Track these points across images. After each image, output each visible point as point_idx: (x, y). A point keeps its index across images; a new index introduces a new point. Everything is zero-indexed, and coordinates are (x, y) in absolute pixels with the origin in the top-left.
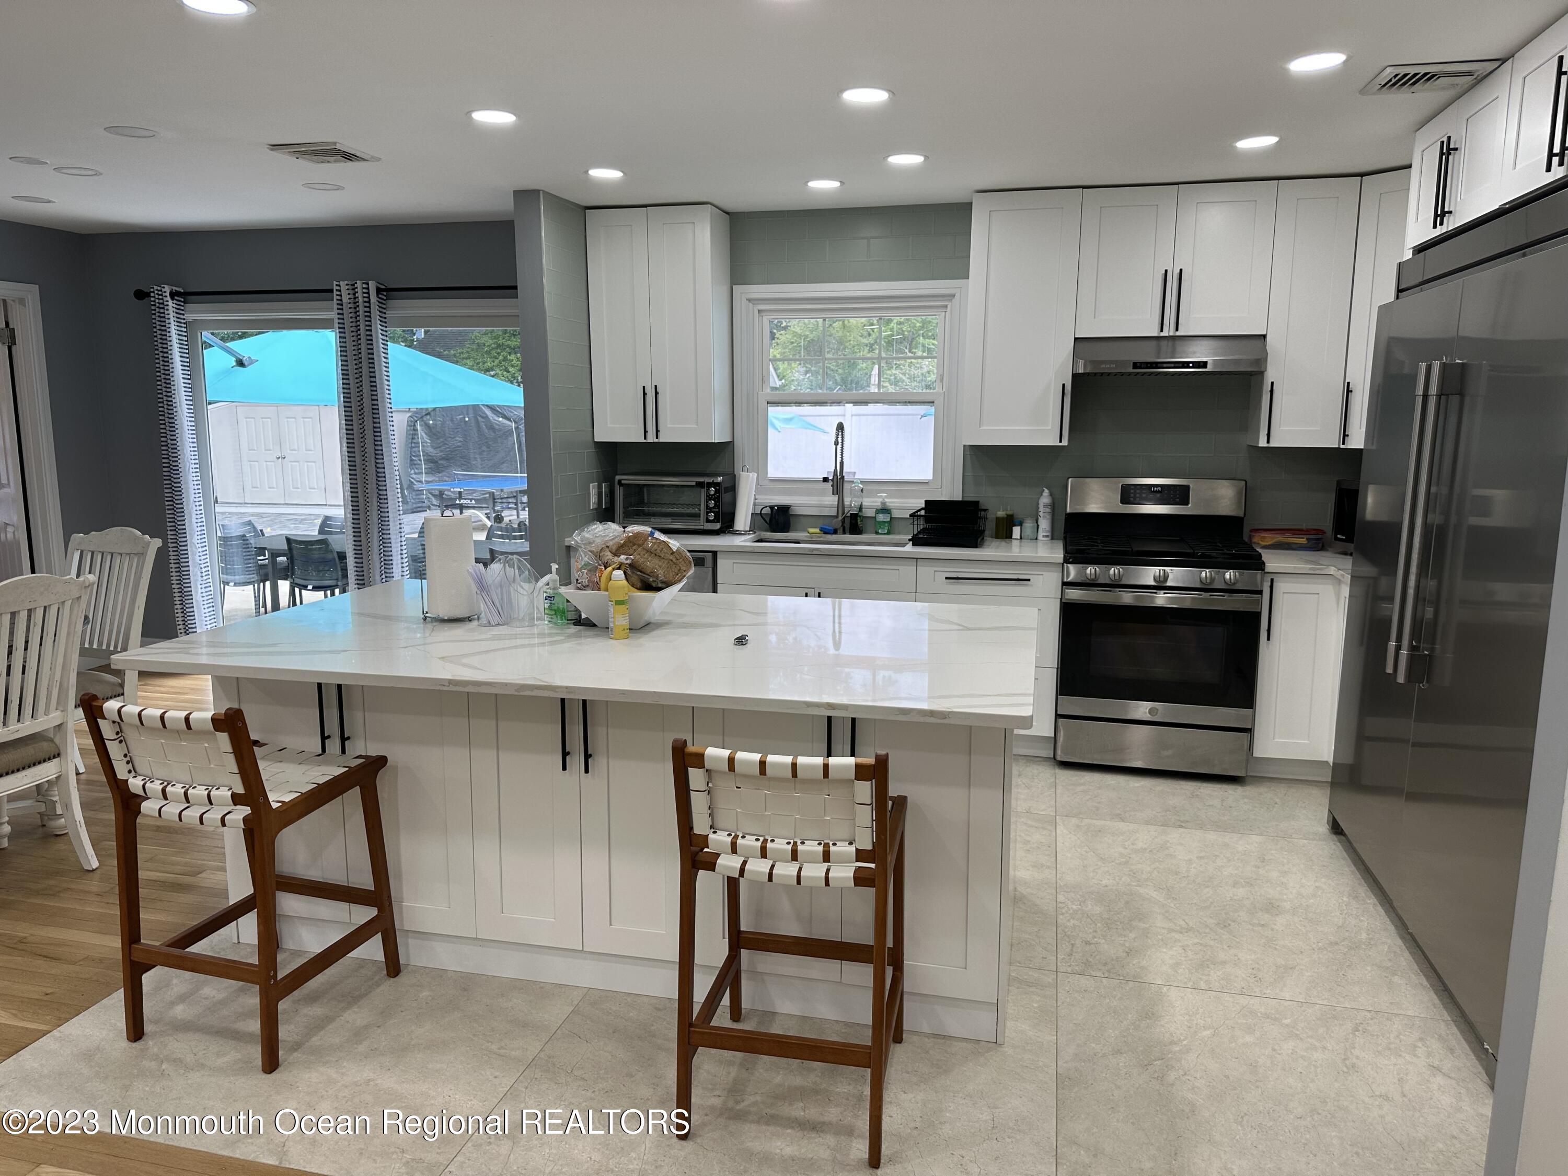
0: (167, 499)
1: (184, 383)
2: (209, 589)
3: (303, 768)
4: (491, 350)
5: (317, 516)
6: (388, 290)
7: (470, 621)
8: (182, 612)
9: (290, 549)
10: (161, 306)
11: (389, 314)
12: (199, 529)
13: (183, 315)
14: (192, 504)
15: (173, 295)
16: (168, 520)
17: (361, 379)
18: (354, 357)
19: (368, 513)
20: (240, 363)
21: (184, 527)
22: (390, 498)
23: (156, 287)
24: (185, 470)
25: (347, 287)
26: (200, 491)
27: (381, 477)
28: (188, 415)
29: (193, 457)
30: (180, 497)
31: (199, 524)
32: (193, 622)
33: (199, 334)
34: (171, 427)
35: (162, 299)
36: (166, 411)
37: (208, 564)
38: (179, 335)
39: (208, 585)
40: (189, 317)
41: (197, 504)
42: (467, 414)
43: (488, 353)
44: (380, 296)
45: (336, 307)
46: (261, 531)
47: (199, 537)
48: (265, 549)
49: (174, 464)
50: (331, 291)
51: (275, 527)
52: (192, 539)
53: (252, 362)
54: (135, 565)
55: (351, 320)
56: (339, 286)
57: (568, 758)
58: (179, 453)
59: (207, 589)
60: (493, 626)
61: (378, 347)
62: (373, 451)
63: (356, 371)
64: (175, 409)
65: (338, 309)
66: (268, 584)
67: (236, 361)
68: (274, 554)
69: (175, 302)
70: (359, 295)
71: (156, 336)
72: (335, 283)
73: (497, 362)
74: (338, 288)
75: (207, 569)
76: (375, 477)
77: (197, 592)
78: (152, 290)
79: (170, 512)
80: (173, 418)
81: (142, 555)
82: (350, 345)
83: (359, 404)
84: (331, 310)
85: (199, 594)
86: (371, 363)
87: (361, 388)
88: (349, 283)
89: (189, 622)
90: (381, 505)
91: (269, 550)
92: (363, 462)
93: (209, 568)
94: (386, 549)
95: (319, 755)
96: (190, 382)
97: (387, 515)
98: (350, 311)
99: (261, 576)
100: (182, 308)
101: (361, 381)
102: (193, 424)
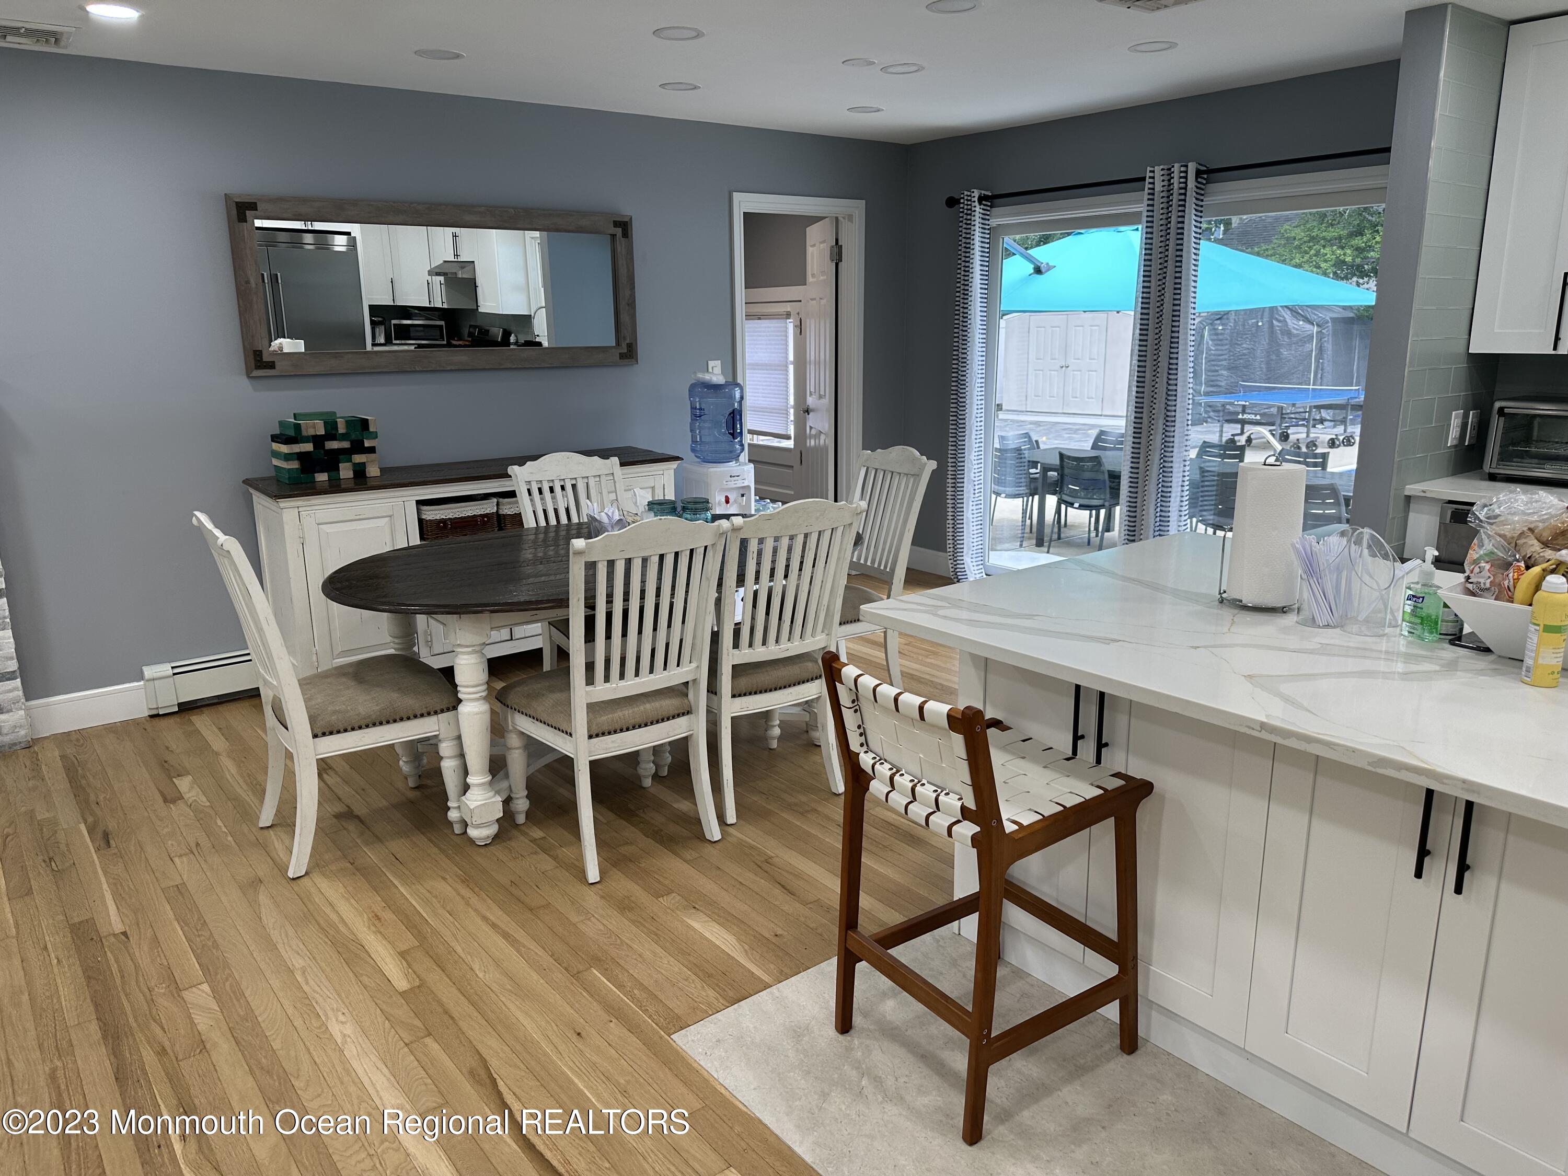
0: (952, 414)
1: (981, 293)
2: (980, 506)
3: (1049, 775)
4: (1301, 244)
5: (1093, 426)
6: (1210, 171)
7: (1285, 612)
8: (953, 528)
9: (1062, 466)
10: (969, 212)
11: (1208, 201)
12: (978, 445)
13: (989, 220)
14: (973, 420)
15: (981, 199)
16: (951, 435)
17: (1164, 281)
18: (1160, 256)
19: (1151, 437)
20: (1038, 271)
21: (963, 443)
22: (1178, 419)
23: (966, 193)
24: (971, 385)
25: (1162, 173)
26: (983, 406)
27: (1172, 395)
28: (981, 327)
29: (980, 372)
30: (964, 413)
31: (978, 441)
32: (962, 538)
33: (1001, 240)
34: (963, 340)
35: (971, 205)
36: (961, 323)
37: (982, 481)
38: (982, 242)
39: (979, 502)
40: (994, 222)
41: (979, 420)
42: (1262, 318)
43: (1298, 247)
44: (1199, 180)
45: (1146, 197)
46: (1037, 442)
47: (976, 454)
48: (1038, 462)
49: (962, 378)
50: (1144, 179)
51: (1050, 436)
52: (969, 455)
53: (1049, 268)
54: (910, 485)
55: (1162, 211)
56: (1153, 172)
57: (1427, 860)
58: (967, 367)
59: (978, 507)
60: (1319, 627)
61: (1189, 241)
62: (1166, 365)
63: (1159, 272)
64: (969, 322)
65: (1149, 199)
66: (1036, 497)
67: (1035, 269)
68: (1046, 469)
69: (982, 207)
70: (1175, 181)
71: (961, 245)
72: (1149, 169)
73: (1307, 257)
74: (1152, 175)
75: (980, 486)
76: (1164, 395)
77: (968, 509)
78: (962, 196)
79: (953, 427)
80: (966, 331)
81: (917, 476)
82: (1156, 241)
83: (1158, 310)
84: (1141, 201)
85: (970, 512)
86: (1179, 261)
87: (1163, 292)
88: (1166, 167)
89: (958, 538)
90: (1167, 429)
91: (1041, 464)
92: (1154, 378)
93: (982, 486)
94: (1165, 479)
95: (1068, 759)
96: (986, 292)
97: (1172, 439)
98: (1162, 200)
99: (1030, 489)
100: (988, 213)
101: (1164, 284)
102: (984, 336)
